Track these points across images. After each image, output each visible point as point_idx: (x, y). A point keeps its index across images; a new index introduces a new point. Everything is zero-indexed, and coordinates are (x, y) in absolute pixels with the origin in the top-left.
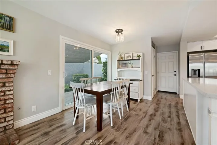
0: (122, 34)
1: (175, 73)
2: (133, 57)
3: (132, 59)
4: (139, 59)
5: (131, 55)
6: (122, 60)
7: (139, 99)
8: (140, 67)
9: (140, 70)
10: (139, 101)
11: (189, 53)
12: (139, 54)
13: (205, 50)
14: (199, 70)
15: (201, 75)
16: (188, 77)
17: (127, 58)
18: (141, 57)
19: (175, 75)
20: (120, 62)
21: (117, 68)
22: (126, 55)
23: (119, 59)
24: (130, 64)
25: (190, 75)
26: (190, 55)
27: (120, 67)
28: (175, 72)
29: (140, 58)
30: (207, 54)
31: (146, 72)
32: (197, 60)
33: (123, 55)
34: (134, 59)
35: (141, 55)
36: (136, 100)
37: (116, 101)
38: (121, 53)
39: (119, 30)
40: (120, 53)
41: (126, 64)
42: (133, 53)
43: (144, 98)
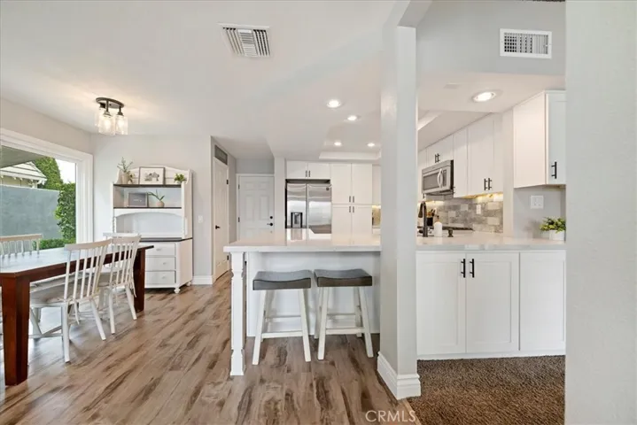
0: (120, 113)
1: (271, 221)
2: (164, 179)
3: (161, 182)
4: (179, 186)
5: (160, 172)
6: (129, 183)
7: (177, 286)
8: (183, 206)
9: (181, 212)
10: (177, 291)
11: (288, 181)
12: (180, 172)
13: (312, 178)
14: (301, 214)
15: (304, 224)
16: (286, 227)
17: (147, 180)
18: (185, 180)
19: (271, 224)
20: (125, 189)
21: (112, 206)
22: (146, 171)
23: (120, 178)
24: (157, 197)
25: (289, 224)
26: (289, 184)
27: (126, 203)
28: (271, 218)
29: (183, 184)
30: (311, 187)
31: (200, 219)
32: (298, 196)
33: (134, 171)
34: (167, 183)
35: (187, 175)
36: (170, 291)
37: (85, 296)
38: (127, 164)
39: (108, 100)
40: (123, 162)
41: (143, 195)
42: (166, 168)
43: (194, 283)
